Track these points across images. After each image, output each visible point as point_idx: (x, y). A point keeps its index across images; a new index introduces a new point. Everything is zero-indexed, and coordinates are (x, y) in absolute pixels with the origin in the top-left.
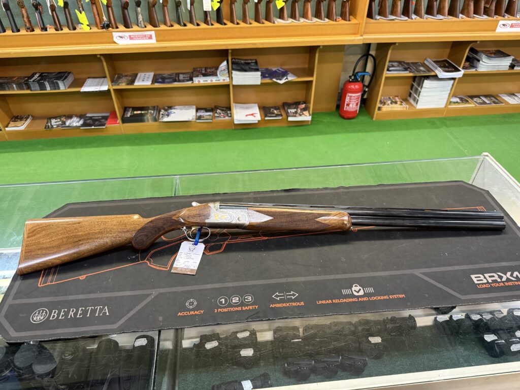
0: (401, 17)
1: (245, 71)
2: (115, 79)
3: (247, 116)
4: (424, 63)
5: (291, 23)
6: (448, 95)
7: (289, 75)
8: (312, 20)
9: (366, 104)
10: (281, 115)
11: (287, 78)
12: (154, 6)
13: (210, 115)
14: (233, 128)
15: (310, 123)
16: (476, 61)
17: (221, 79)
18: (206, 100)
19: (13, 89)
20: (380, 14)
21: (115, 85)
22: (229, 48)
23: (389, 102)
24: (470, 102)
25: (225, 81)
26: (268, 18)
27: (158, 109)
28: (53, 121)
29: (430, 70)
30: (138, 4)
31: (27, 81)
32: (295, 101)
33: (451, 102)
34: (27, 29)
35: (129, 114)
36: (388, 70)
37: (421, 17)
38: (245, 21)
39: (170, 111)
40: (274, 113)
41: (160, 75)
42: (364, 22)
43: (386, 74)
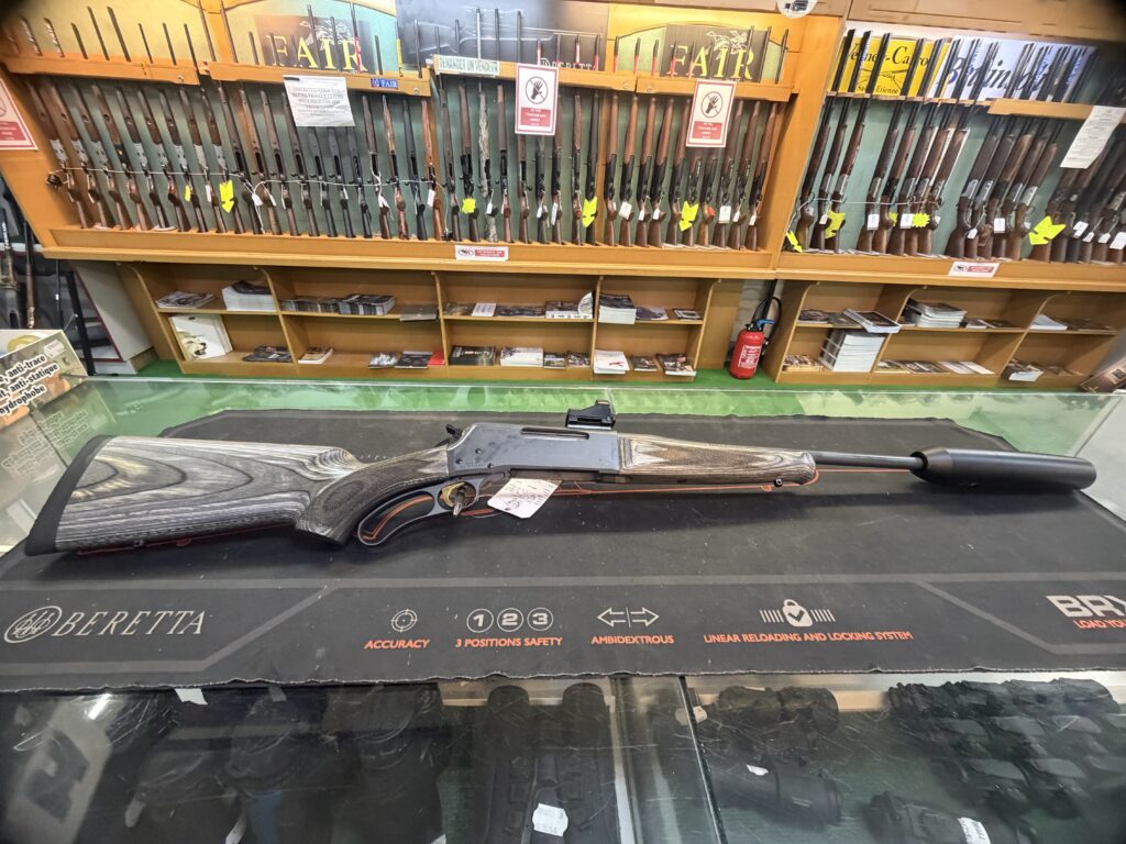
1: (616, 307)
2: (447, 308)
3: (610, 364)
4: (845, 314)
5: (682, 248)
6: (874, 357)
8: (709, 247)
9: (766, 364)
10: (655, 367)
12: (507, 217)
13: (561, 361)
14: (592, 379)
15: (692, 380)
16: (914, 315)
17: (584, 314)
18: (557, 341)
21: (447, 314)
23: (797, 362)
24: (902, 367)
25: (588, 318)
26: (652, 241)
27: (495, 350)
29: (854, 322)
31: (339, 302)
33: (878, 367)
34: (347, 234)
35: (458, 354)
36: (801, 319)
38: (623, 242)
40: (645, 364)
41: (503, 306)
42: (780, 255)
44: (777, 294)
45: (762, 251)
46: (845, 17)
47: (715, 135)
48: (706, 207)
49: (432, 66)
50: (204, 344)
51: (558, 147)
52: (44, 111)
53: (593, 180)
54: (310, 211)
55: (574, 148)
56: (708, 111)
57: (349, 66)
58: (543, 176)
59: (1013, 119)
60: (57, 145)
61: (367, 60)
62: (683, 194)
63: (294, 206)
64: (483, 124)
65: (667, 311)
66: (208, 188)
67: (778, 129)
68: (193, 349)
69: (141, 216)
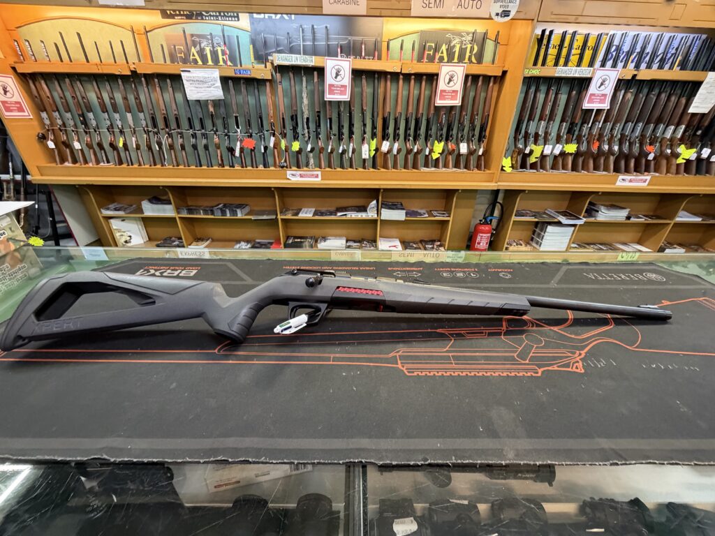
0: (530, 170)
1: (393, 209)
2: (283, 211)
3: (389, 247)
4: (546, 212)
5: (434, 171)
6: (568, 241)
8: (452, 170)
10: (420, 248)
12: (322, 153)
13: (357, 245)
16: (594, 212)
17: (371, 214)
18: (355, 233)
19: (200, 214)
23: (515, 244)
24: (587, 247)
25: (374, 217)
27: (315, 239)
29: (552, 217)
30: (311, 151)
31: (212, 208)
32: (431, 239)
33: (571, 247)
35: (290, 241)
36: (516, 215)
38: (396, 168)
40: (413, 247)
41: (319, 210)
42: (499, 171)
44: (500, 199)
45: (488, 171)
46: (536, 20)
47: (454, 98)
48: (449, 144)
49: (273, 61)
50: (130, 237)
51: (352, 108)
52: (37, 95)
53: (376, 128)
54: (196, 151)
55: (362, 109)
56: (449, 83)
57: (221, 63)
58: (343, 126)
59: (653, 83)
60: (44, 115)
61: (232, 59)
62: (434, 136)
63: (186, 148)
64: (305, 95)
65: (427, 212)
66: (134, 139)
67: (495, 94)
68: (123, 240)
69: (93, 157)
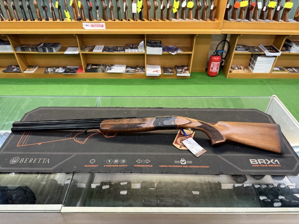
0: (244, 20)
1: (154, 47)
2: (83, 48)
3: (153, 72)
4: (258, 47)
5: (180, 21)
6: (272, 66)
7: (178, 50)
8: (192, 20)
9: (223, 69)
10: (173, 72)
11: (177, 52)
12: (106, 9)
13: (133, 70)
14: (146, 78)
15: (189, 78)
16: (289, 47)
17: (140, 50)
18: (132, 62)
19: (29, 51)
20: (232, 18)
21: (82, 51)
22: (145, 33)
23: (237, 68)
24: (285, 70)
25: (142, 52)
26: (168, 18)
27: (105, 66)
28: (49, 69)
29: (261, 51)
30: (97, 8)
31: (37, 47)
32: (182, 65)
33: (273, 70)
34: (39, 19)
35: (89, 68)
36: (236, 50)
37: (256, 20)
38: (155, 19)
39: (112, 67)
40: (169, 71)
41: (107, 47)
42: (222, 22)
43: (235, 52)
